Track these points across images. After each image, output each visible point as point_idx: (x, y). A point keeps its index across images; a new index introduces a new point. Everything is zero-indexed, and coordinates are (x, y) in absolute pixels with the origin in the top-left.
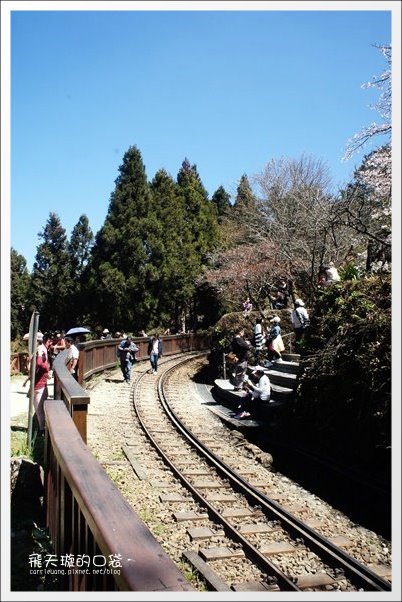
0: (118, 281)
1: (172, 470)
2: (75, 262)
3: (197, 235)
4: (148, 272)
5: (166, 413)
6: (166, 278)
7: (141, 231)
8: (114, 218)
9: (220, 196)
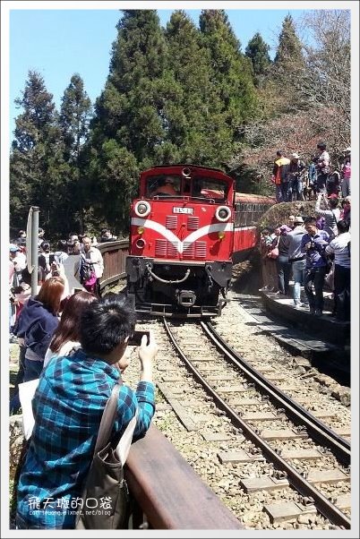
0: (128, 165)
1: (229, 415)
2: (68, 141)
3: (227, 102)
4: (166, 153)
5: (207, 335)
6: (189, 160)
7: (155, 98)
8: (118, 79)
9: (256, 47)
